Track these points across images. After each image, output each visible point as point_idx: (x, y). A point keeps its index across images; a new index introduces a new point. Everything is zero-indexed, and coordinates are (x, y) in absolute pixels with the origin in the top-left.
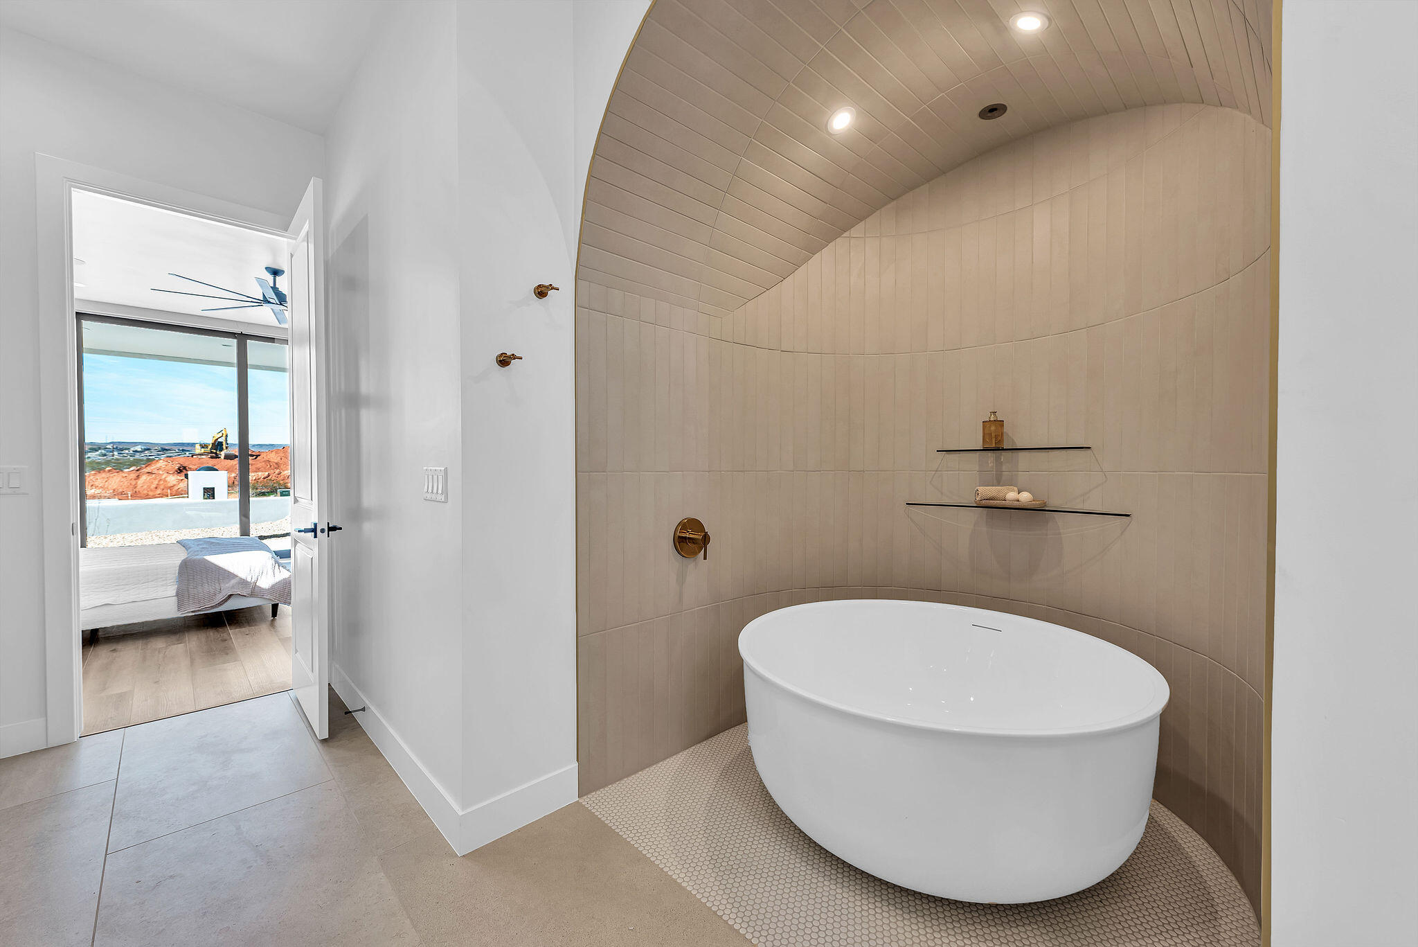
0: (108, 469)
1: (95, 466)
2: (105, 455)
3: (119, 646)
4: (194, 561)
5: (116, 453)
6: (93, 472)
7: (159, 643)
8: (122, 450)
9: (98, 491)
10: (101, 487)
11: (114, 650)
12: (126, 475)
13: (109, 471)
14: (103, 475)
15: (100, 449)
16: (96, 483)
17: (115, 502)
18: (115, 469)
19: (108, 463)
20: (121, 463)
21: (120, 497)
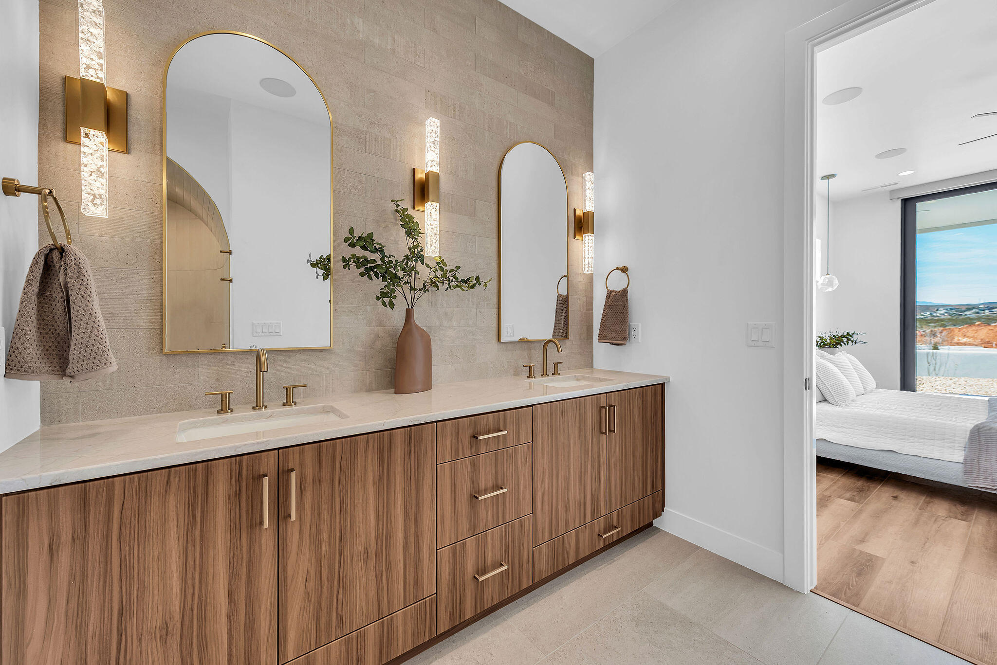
0: (977, 323)
1: (969, 321)
2: (978, 313)
3: (902, 495)
4: (990, 429)
5: (987, 311)
6: (966, 326)
7: (941, 508)
8: (992, 308)
9: (968, 340)
10: (971, 337)
11: (895, 497)
12: (993, 328)
13: (979, 325)
14: (974, 328)
15: (974, 308)
16: (968, 334)
17: (980, 350)
18: (983, 324)
19: (979, 319)
20: (989, 319)
21: (986, 345)
